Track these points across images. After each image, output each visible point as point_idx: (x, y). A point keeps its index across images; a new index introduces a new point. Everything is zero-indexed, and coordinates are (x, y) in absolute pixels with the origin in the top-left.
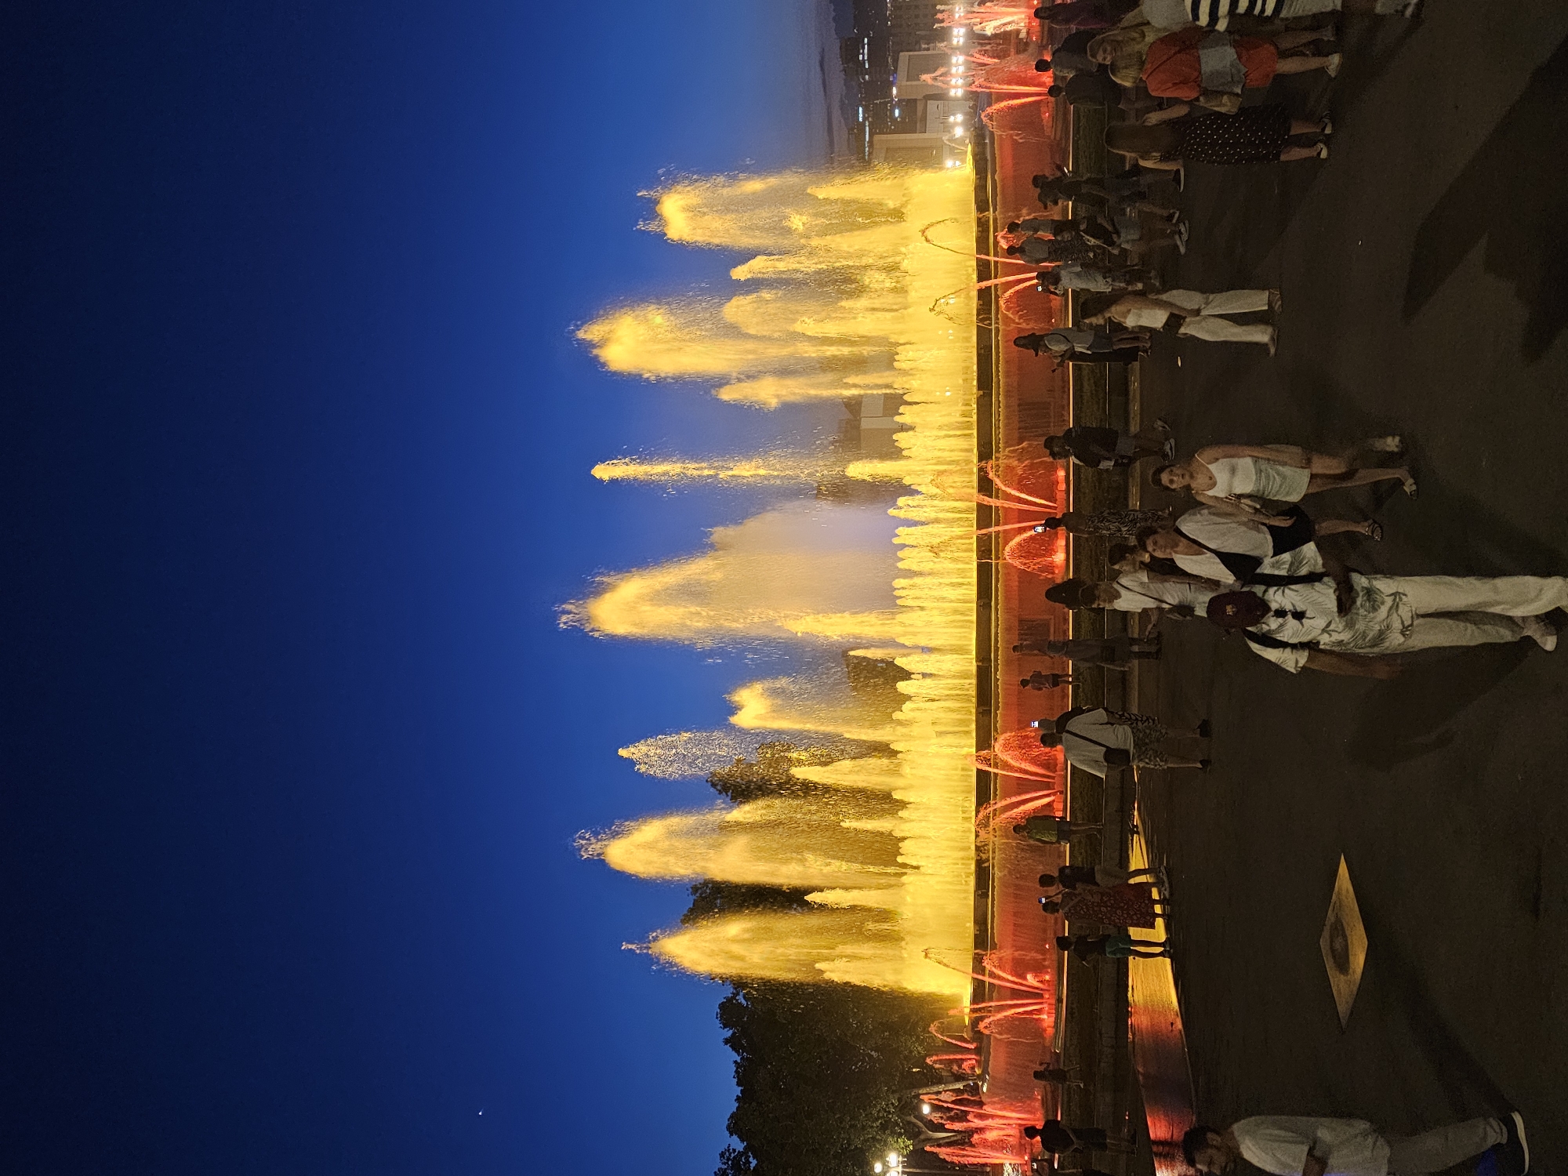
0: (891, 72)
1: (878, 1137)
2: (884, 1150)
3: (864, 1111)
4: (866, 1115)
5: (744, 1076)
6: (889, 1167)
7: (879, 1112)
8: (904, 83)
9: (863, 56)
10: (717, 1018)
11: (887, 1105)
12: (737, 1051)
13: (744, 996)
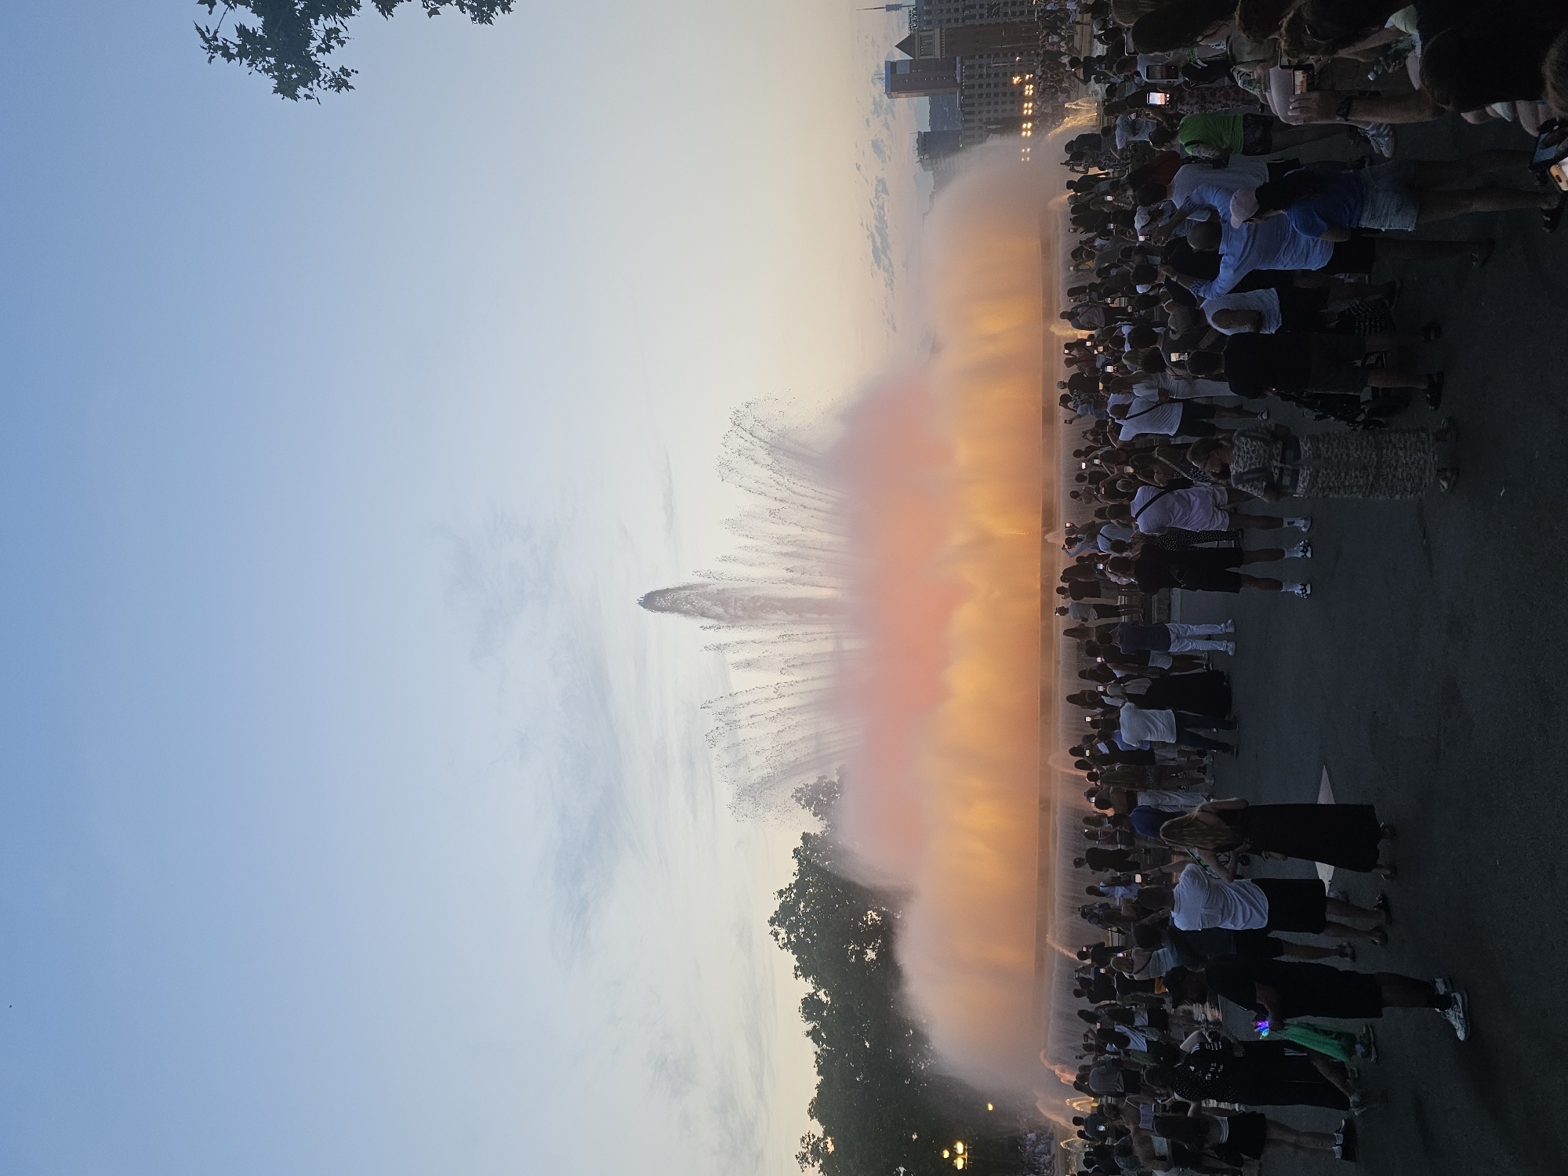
2: (951, 1139)
5: (825, 1065)
10: (800, 1011)
12: (818, 1044)
13: (825, 993)
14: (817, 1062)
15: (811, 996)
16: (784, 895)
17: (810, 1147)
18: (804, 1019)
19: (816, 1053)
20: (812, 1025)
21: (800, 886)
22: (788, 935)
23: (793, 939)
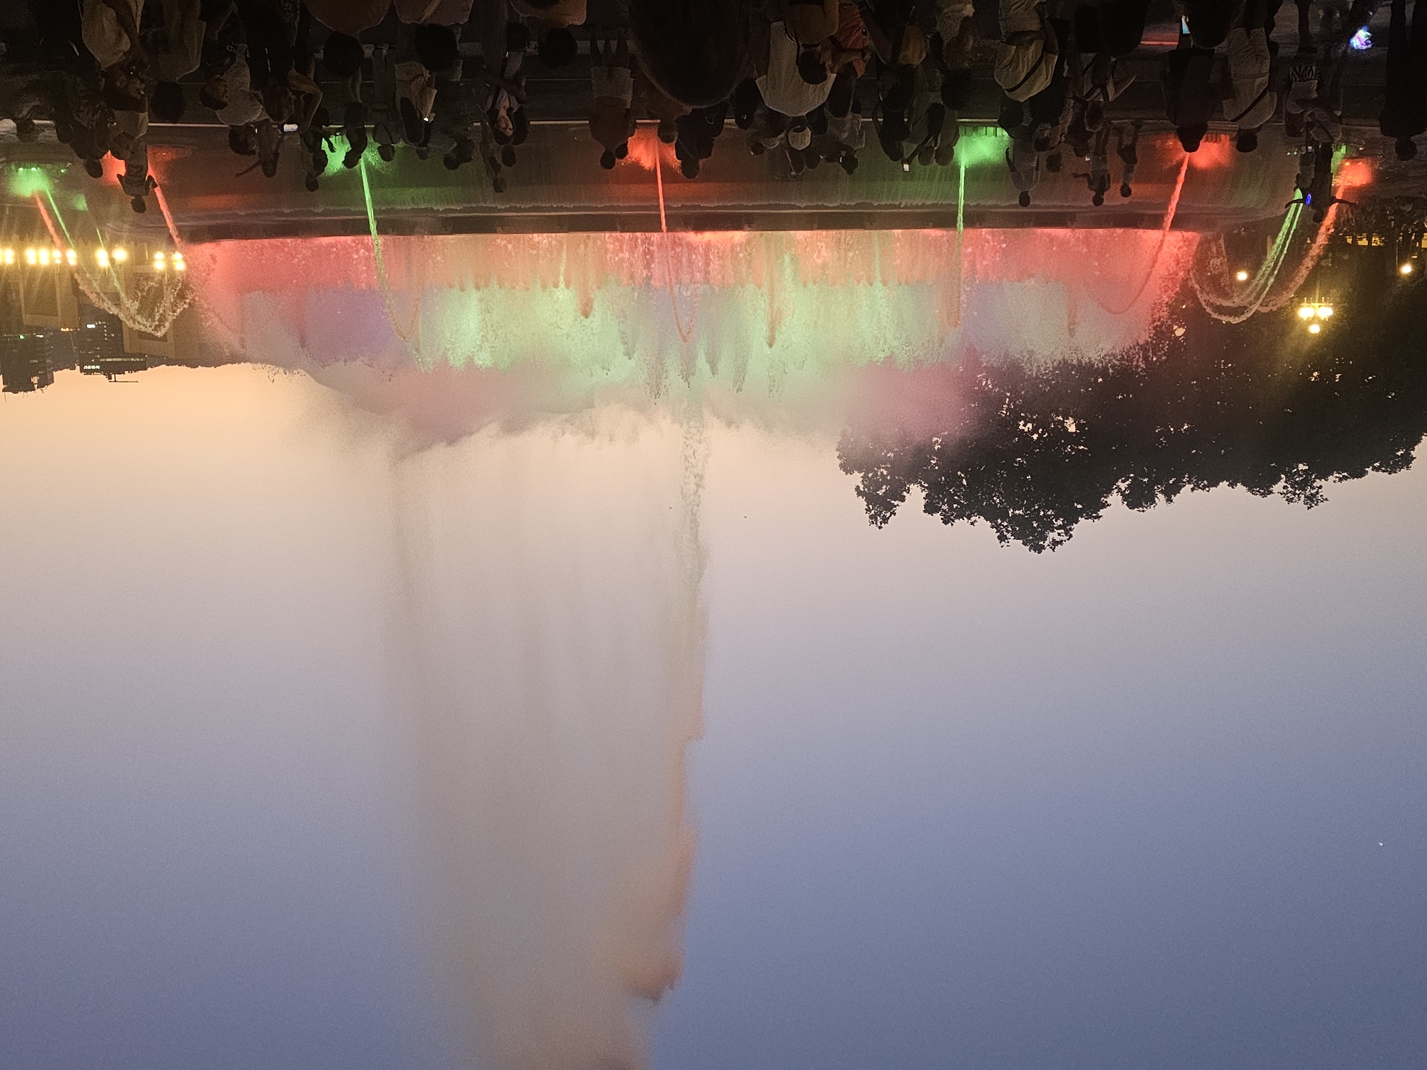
6: (1313, 318)
10: (1143, 511)
12: (1180, 488)
13: (1123, 482)
14: (1203, 489)
15: (1125, 498)
16: (1005, 533)
17: (1298, 492)
18: (1152, 506)
19: (1193, 489)
20: (1160, 496)
21: (992, 515)
22: (1056, 528)
23: (1060, 522)
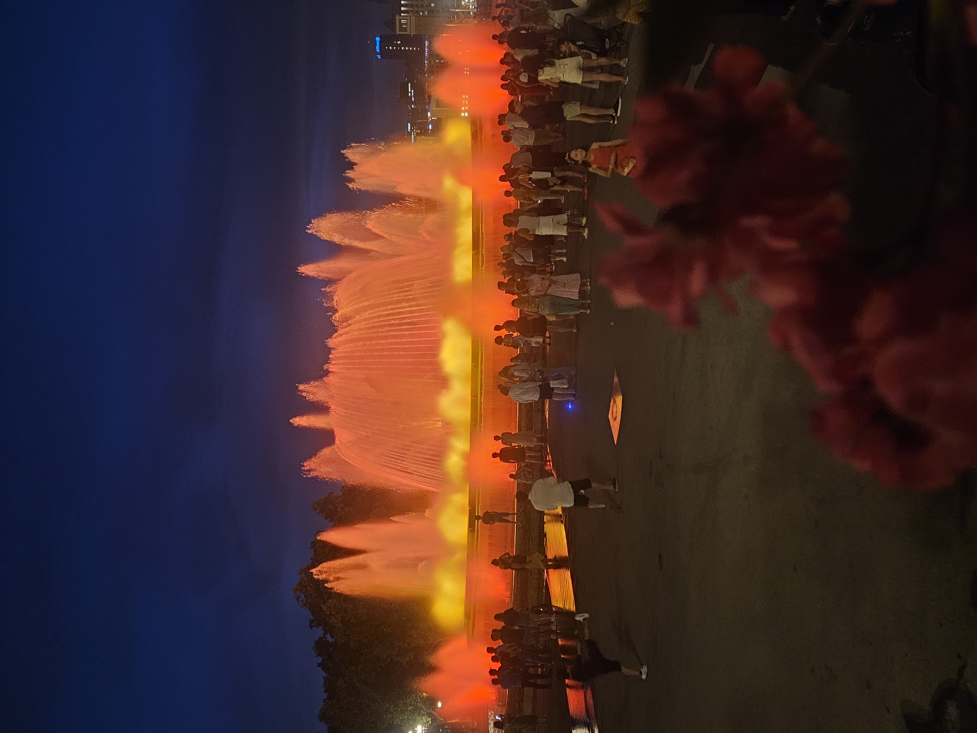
0: (427, 103)
1: (410, 718)
2: (414, 725)
3: (402, 701)
4: (404, 704)
5: (329, 686)
7: (411, 702)
8: (435, 108)
9: (411, 94)
11: (416, 697)
12: (325, 670)
13: (331, 636)
14: (324, 683)
15: (321, 638)
18: (316, 655)
19: (324, 677)
20: (321, 659)
